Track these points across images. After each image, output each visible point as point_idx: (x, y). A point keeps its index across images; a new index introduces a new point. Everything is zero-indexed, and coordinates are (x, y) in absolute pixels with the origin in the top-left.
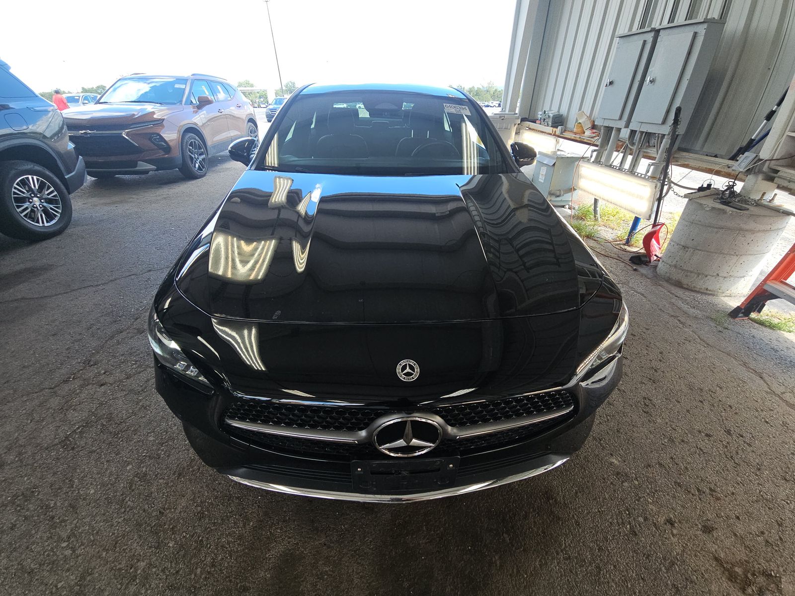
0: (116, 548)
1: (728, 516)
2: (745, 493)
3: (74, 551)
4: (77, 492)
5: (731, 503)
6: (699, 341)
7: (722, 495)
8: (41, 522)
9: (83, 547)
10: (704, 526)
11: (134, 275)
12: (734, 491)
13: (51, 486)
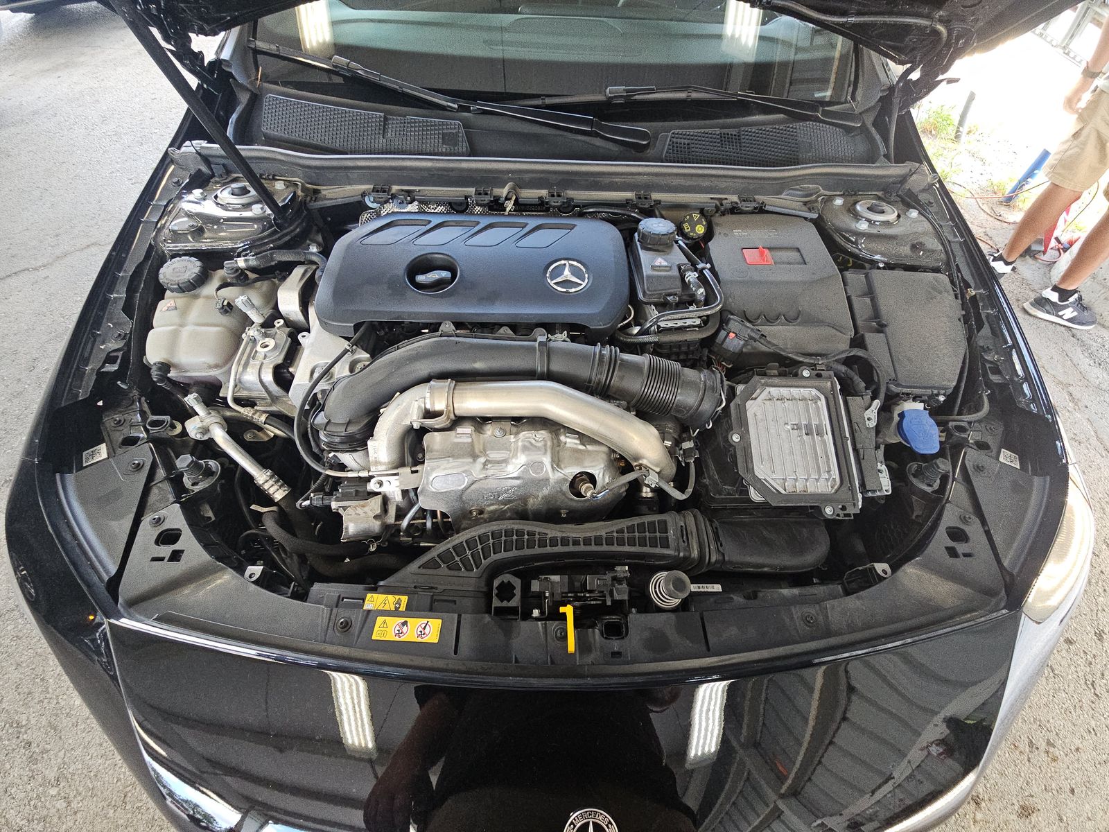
0: (126, 803)
1: (1060, 788)
2: (1095, 748)
3: (69, 803)
4: (55, 702)
5: (1070, 767)
6: (1094, 441)
7: (1062, 753)
8: (14, 750)
9: (80, 798)
10: (1022, 807)
11: (94, 244)
12: (1081, 746)
13: (17, 687)
